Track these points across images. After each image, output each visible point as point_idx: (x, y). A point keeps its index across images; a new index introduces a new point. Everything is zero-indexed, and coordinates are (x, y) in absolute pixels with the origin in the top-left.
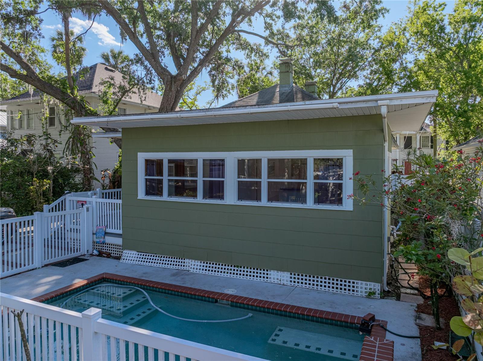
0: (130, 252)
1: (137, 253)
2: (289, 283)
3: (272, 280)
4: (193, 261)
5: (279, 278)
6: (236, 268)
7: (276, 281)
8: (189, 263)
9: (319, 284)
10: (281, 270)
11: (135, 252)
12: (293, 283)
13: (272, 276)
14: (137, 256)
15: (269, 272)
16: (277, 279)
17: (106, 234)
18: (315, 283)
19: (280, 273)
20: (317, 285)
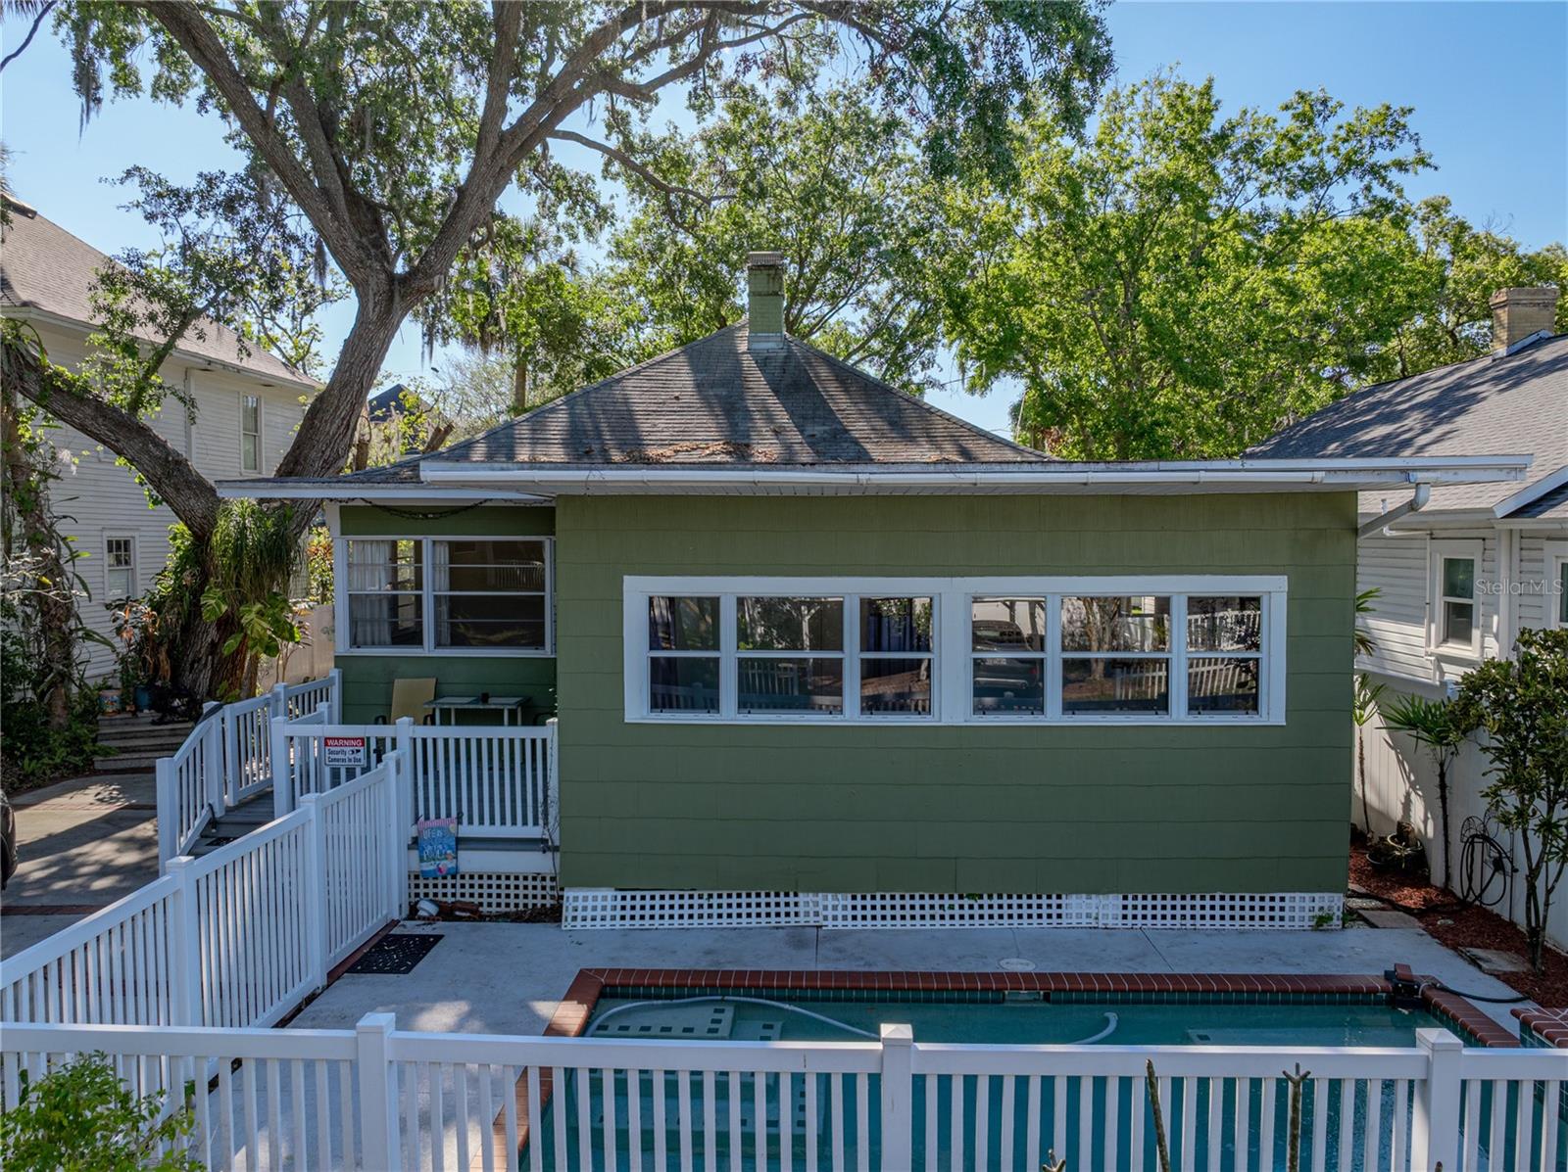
0: (590, 893)
1: (619, 894)
2: (1120, 921)
3: (1074, 921)
4: (830, 896)
5: (1094, 913)
6: (966, 902)
7: (1084, 921)
8: (816, 904)
9: (1198, 912)
10: (1098, 892)
11: (610, 893)
12: (1130, 921)
13: (1074, 911)
14: (619, 903)
15: (1062, 901)
16: (1088, 916)
17: (461, 842)
18: (1188, 912)
19: (1095, 899)
20: (1193, 917)
